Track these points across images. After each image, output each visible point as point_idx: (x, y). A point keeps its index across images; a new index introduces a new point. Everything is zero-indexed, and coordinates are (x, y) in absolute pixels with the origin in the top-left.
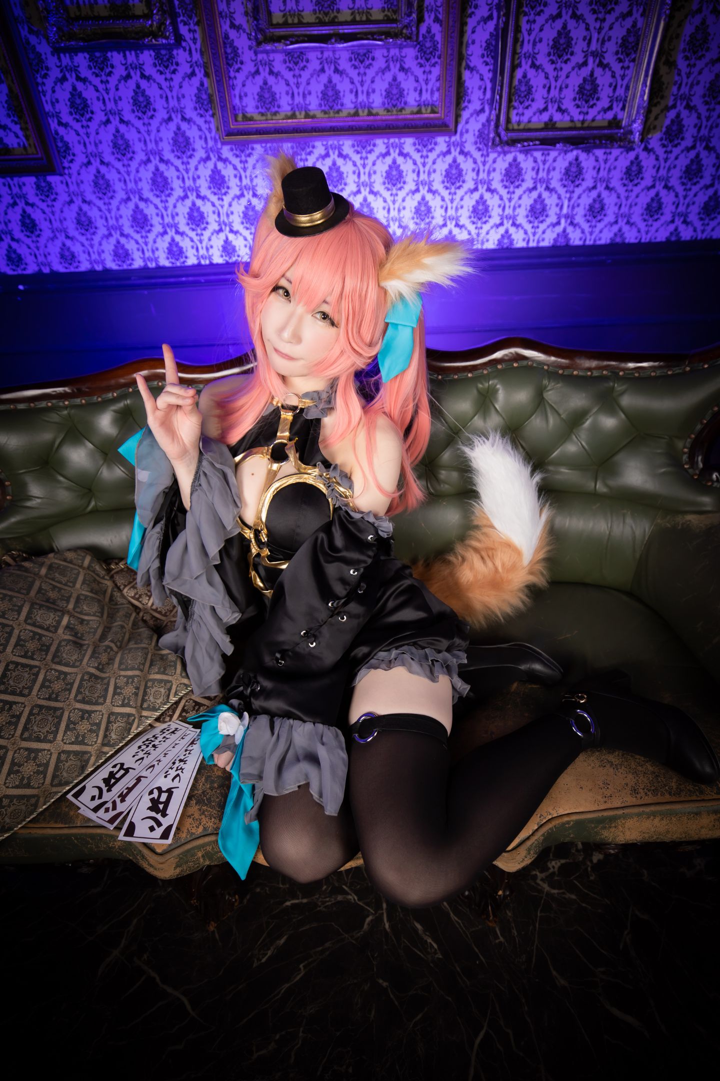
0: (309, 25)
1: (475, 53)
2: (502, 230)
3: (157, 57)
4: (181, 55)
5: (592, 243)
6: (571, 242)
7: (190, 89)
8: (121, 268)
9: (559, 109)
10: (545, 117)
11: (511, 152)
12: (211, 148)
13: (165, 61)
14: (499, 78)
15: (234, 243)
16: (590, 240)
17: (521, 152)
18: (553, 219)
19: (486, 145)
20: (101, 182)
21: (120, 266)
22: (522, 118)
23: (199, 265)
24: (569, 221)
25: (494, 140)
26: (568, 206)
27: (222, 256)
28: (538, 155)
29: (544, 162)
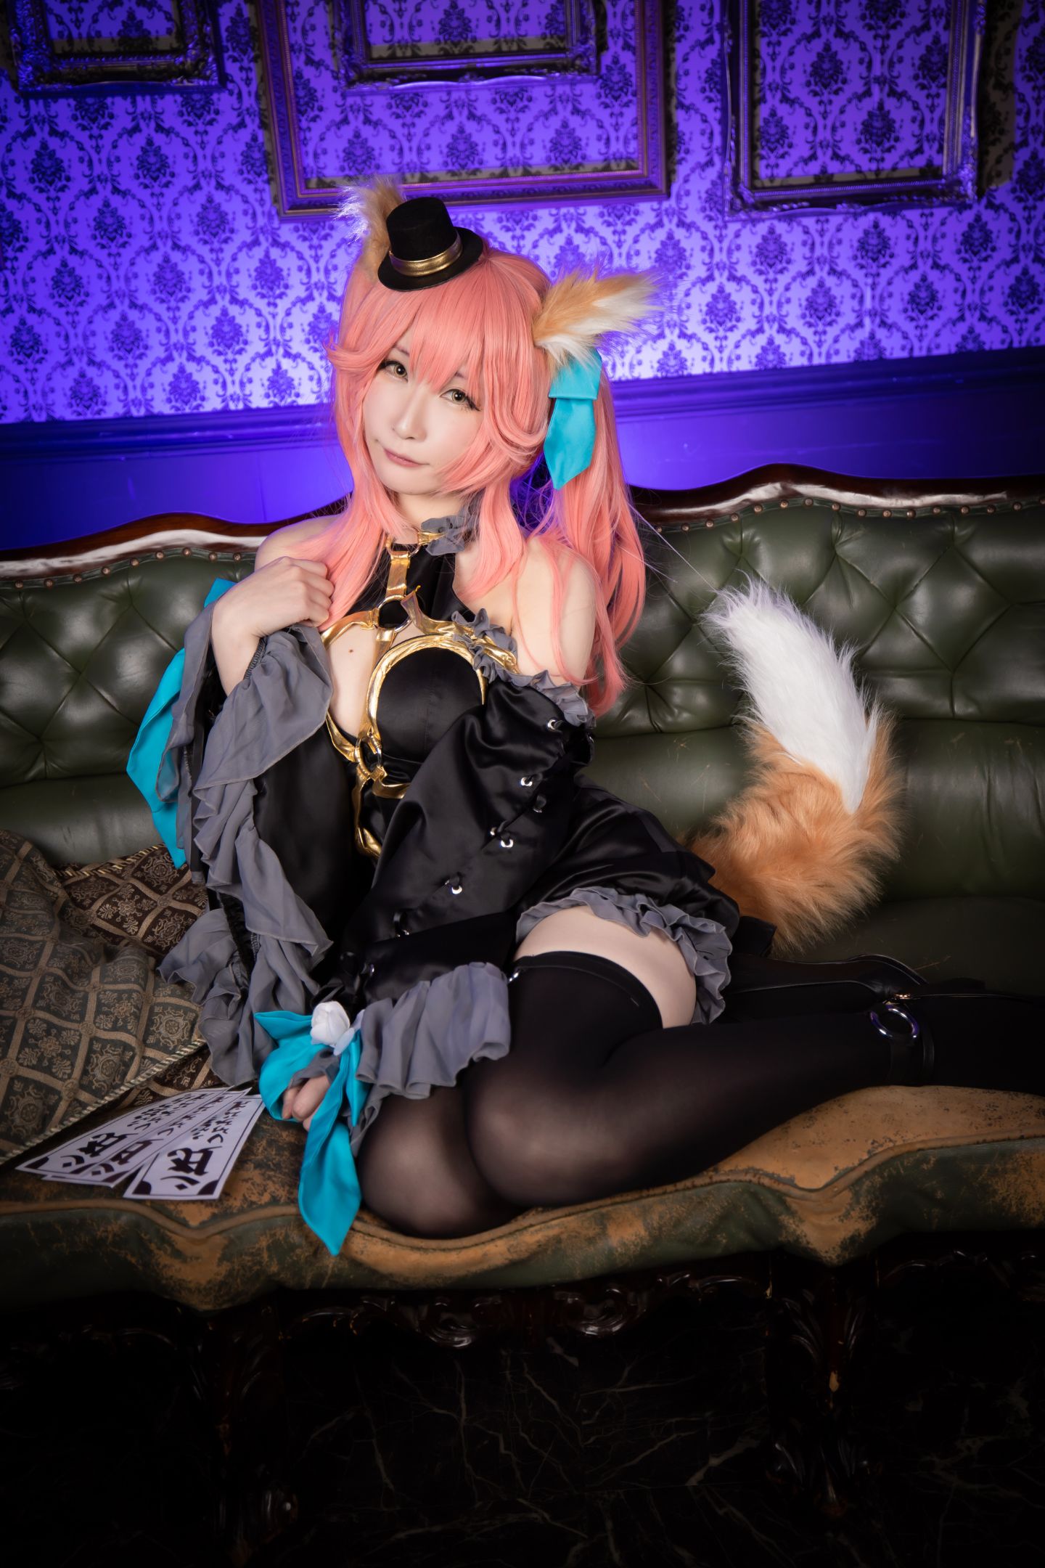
0: (429, 58)
1: (691, 86)
2: (761, 340)
3: (185, 103)
4: (224, 101)
5: (924, 353)
6: (888, 354)
7: (235, 146)
8: (81, 418)
9: (836, 156)
10: (814, 168)
11: (763, 220)
12: (262, 229)
13: (198, 107)
14: (731, 118)
15: (291, 374)
16: (921, 348)
17: (780, 219)
18: (849, 318)
19: (721, 212)
20: (67, 280)
21: (79, 414)
22: (776, 171)
23: (226, 411)
24: (878, 320)
25: (732, 204)
26: (873, 297)
27: (267, 396)
28: (810, 222)
29: (822, 233)
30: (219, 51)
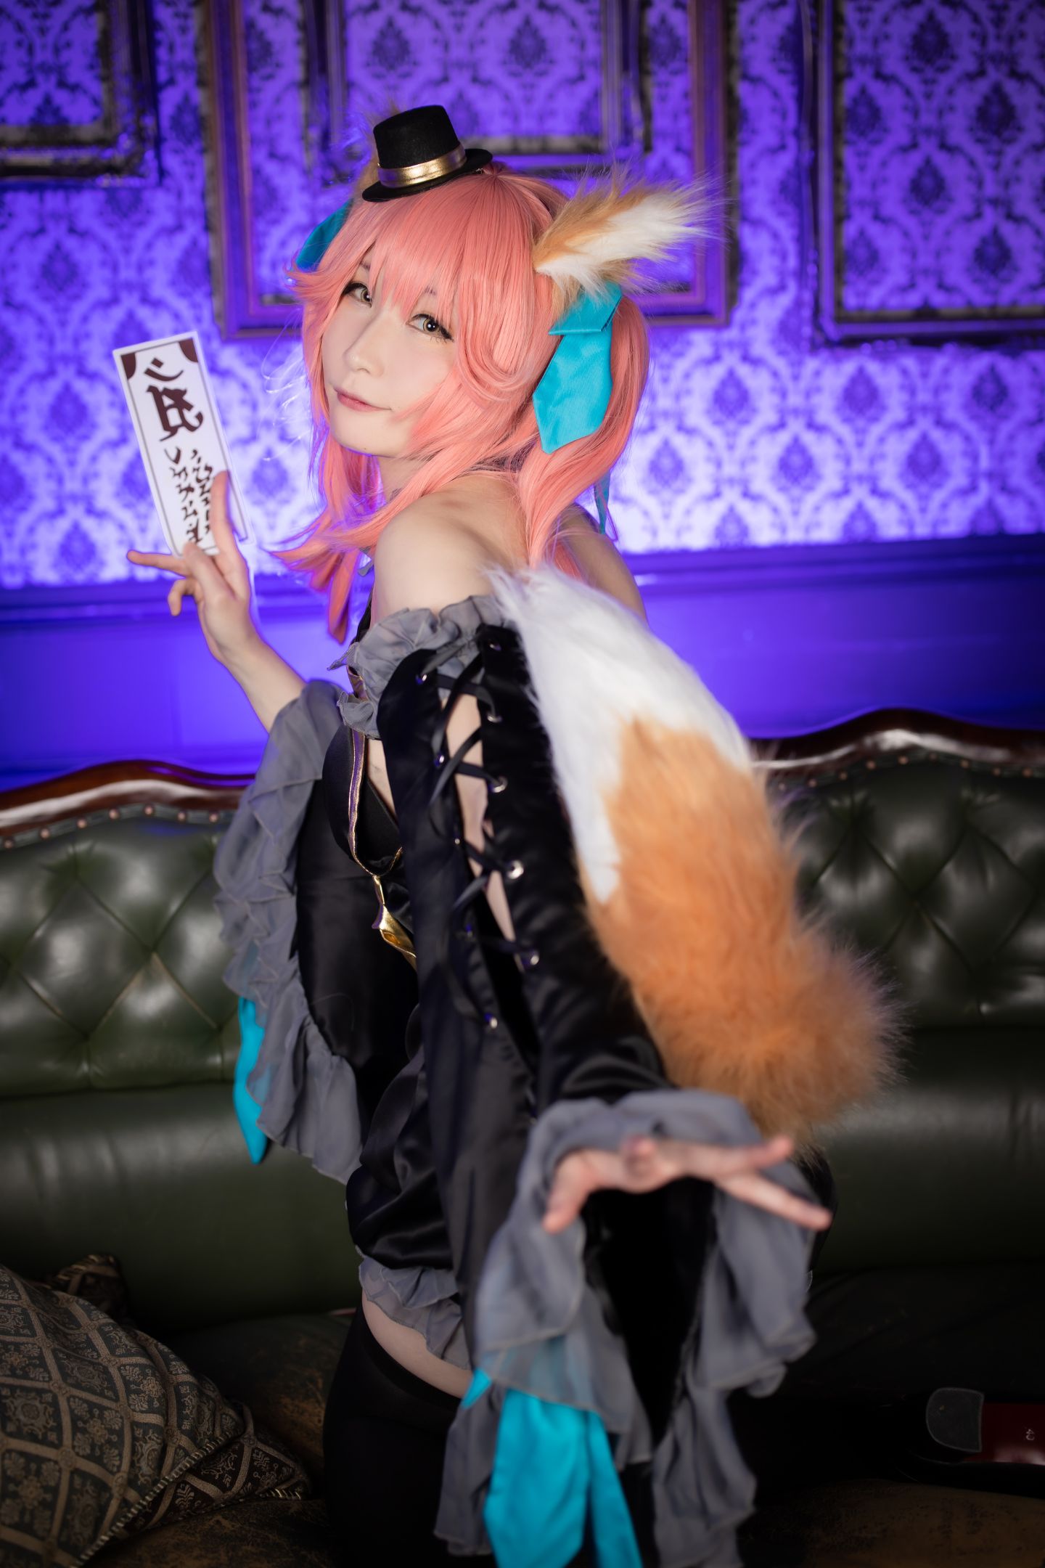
1: (759, 198)
2: (848, 504)
3: (108, 203)
4: (160, 202)
9: (941, 286)
10: (914, 298)
11: (851, 359)
13: (124, 208)
14: (810, 236)
17: (871, 357)
18: (959, 480)
19: (797, 347)
22: (865, 300)
24: (996, 484)
25: (811, 339)
26: (991, 456)
28: (909, 362)
29: (925, 375)
30: (158, 142)
